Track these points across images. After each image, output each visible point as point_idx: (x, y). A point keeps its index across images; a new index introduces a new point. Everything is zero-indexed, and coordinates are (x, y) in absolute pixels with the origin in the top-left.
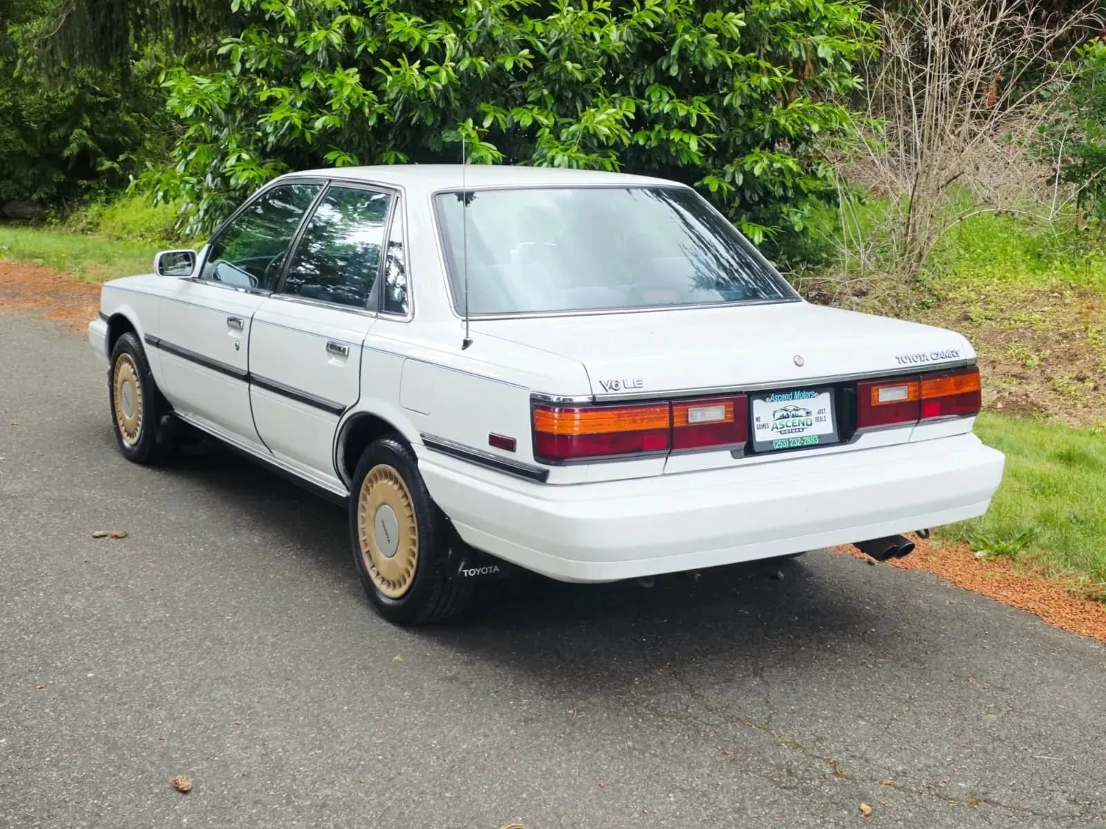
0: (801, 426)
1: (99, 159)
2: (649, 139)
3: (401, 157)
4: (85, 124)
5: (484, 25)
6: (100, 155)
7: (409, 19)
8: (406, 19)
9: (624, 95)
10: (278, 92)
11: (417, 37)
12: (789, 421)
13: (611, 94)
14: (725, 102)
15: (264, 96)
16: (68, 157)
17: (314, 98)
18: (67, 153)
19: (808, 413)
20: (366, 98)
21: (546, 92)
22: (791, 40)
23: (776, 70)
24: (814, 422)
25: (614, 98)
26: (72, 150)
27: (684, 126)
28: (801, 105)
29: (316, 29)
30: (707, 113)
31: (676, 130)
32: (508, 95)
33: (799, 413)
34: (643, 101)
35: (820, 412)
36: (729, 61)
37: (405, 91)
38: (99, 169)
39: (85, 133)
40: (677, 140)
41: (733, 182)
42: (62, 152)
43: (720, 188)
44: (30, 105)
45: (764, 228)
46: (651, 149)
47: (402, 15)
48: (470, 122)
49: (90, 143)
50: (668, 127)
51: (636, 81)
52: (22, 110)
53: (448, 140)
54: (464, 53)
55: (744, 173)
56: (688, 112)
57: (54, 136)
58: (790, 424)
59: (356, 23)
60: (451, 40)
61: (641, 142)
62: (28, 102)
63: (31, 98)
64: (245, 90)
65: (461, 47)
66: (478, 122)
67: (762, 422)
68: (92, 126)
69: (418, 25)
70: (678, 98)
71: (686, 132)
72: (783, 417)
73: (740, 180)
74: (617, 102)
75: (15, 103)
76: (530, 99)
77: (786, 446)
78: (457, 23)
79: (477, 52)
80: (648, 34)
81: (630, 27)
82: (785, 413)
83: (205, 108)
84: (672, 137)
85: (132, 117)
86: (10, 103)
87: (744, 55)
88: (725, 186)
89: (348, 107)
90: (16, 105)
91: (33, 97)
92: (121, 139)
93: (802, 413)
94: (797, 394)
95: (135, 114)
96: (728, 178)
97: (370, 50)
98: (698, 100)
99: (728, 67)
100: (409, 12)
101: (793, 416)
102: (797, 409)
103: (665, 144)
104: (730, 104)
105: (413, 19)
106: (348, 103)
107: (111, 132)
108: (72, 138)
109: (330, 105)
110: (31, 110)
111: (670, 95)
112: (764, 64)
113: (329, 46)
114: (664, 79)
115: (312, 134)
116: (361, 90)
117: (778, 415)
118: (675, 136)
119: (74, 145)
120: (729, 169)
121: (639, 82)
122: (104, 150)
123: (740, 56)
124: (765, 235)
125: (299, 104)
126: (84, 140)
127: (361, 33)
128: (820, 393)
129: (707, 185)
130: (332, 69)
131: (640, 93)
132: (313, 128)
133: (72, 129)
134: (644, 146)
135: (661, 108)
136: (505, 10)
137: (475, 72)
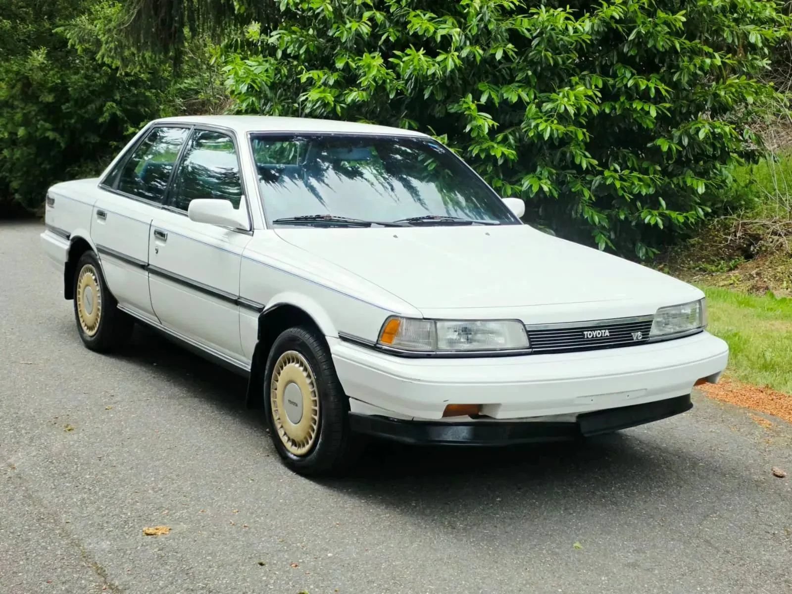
1: (125, 125)
2: (613, 108)
3: (413, 124)
4: (116, 98)
5: (481, 20)
6: (126, 122)
7: (424, 15)
8: (422, 15)
9: (591, 72)
10: (314, 74)
11: (432, 30)
13: (582, 71)
14: (675, 79)
15: (304, 78)
16: (102, 124)
17: (344, 77)
18: (101, 120)
20: (388, 76)
21: (530, 73)
22: (725, 29)
23: (716, 55)
25: (584, 75)
26: (105, 118)
27: (644, 96)
28: (737, 81)
29: (348, 21)
30: (662, 87)
31: (637, 101)
32: (498, 74)
34: (609, 79)
36: (678, 46)
37: (416, 73)
38: (125, 133)
39: (114, 105)
40: (639, 108)
41: (680, 143)
42: (97, 119)
43: (670, 149)
44: (75, 84)
45: (706, 181)
46: (616, 116)
47: (418, 12)
48: (470, 96)
49: (118, 113)
50: (630, 98)
51: (601, 62)
52: (69, 87)
53: (453, 111)
54: (465, 43)
55: (690, 137)
56: (647, 86)
57: (92, 108)
59: (379, 16)
60: (456, 32)
61: (607, 111)
62: (73, 80)
63: (74, 78)
64: (286, 71)
65: (463, 37)
66: (477, 98)
68: (121, 100)
69: (431, 19)
70: (639, 74)
71: (645, 102)
73: (686, 141)
74: (587, 78)
75: (63, 81)
76: (517, 79)
78: (461, 19)
79: (475, 41)
80: (614, 25)
81: (600, 19)
83: (255, 86)
84: (634, 106)
85: (151, 92)
86: (60, 81)
87: (691, 41)
88: (674, 147)
89: (374, 84)
90: (63, 83)
91: (76, 77)
92: (142, 110)
95: (154, 91)
96: (676, 140)
97: (392, 39)
98: (654, 77)
99: (677, 51)
100: (425, 10)
103: (627, 113)
104: (679, 80)
105: (428, 15)
106: (374, 80)
107: (136, 104)
108: (105, 109)
109: (360, 83)
110: (76, 87)
111: (631, 72)
112: (706, 49)
113: (358, 34)
114: (626, 61)
115: (342, 107)
116: (384, 70)
118: (637, 105)
119: (106, 114)
120: (676, 133)
121: (604, 63)
122: (128, 118)
123: (686, 42)
124: (707, 187)
125: (331, 82)
126: (114, 111)
127: (383, 25)
129: (660, 146)
130: (360, 53)
131: (605, 72)
132: (344, 102)
133: (105, 102)
134: (610, 113)
135: (625, 82)
136: (498, 7)
137: (474, 57)
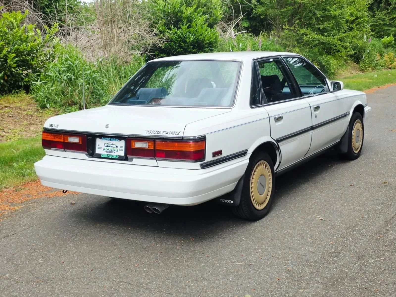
0: (114, 151)
12: (110, 148)
19: (117, 147)
24: (118, 150)
33: (113, 146)
35: (121, 147)
58: (110, 149)
67: (100, 147)
72: (107, 146)
77: (106, 157)
82: (108, 145)
93: (114, 146)
94: (112, 139)
101: (111, 147)
102: (113, 145)
117: (106, 145)
128: (120, 140)
